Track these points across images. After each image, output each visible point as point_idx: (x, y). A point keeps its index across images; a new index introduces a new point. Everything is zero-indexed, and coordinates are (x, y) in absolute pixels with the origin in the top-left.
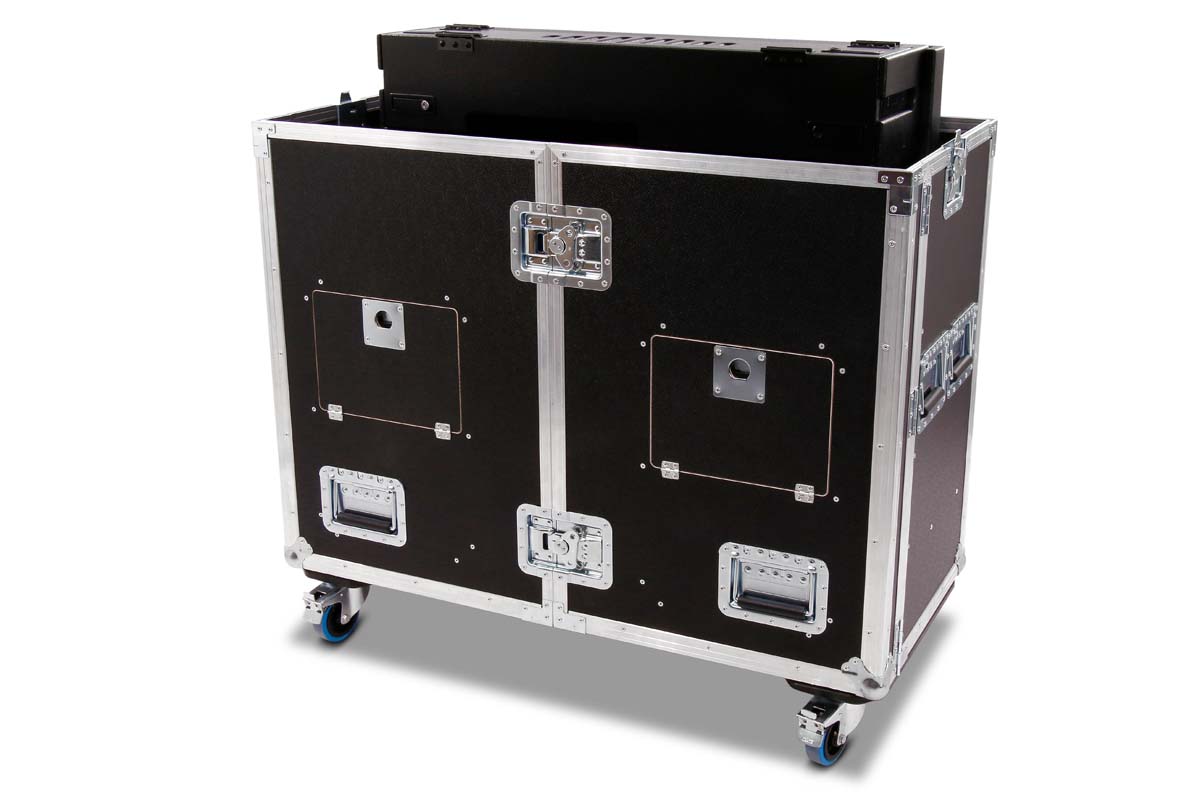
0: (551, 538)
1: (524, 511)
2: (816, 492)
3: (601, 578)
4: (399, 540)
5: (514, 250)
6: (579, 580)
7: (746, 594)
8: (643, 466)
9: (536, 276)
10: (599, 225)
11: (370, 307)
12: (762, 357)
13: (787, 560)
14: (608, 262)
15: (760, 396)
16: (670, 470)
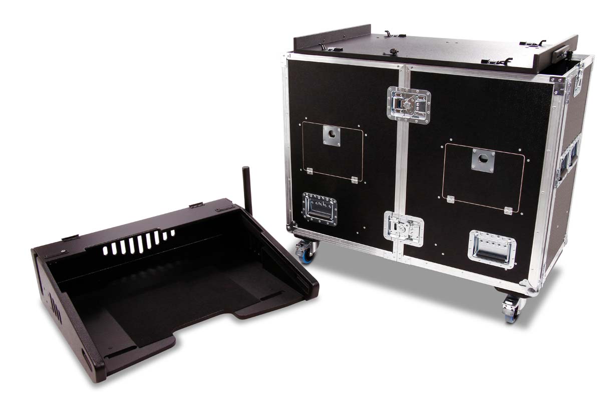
0: (398, 225)
1: (387, 214)
2: (513, 211)
3: (418, 242)
4: (334, 223)
5: (388, 107)
6: (409, 243)
7: (480, 251)
8: (439, 197)
9: (397, 118)
10: (425, 97)
11: (326, 129)
12: (493, 154)
13: (499, 238)
14: (429, 112)
15: (492, 170)
16: (451, 199)
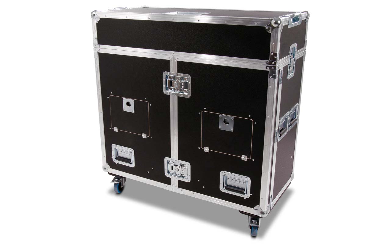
0: (174, 167)
1: (166, 159)
2: (247, 158)
3: (188, 179)
4: (133, 165)
5: (164, 86)
6: (181, 179)
7: (228, 186)
8: (199, 148)
9: (170, 93)
10: (187, 79)
11: (125, 100)
12: (232, 118)
13: (239, 177)
14: (190, 89)
15: (232, 130)
16: (207, 150)
